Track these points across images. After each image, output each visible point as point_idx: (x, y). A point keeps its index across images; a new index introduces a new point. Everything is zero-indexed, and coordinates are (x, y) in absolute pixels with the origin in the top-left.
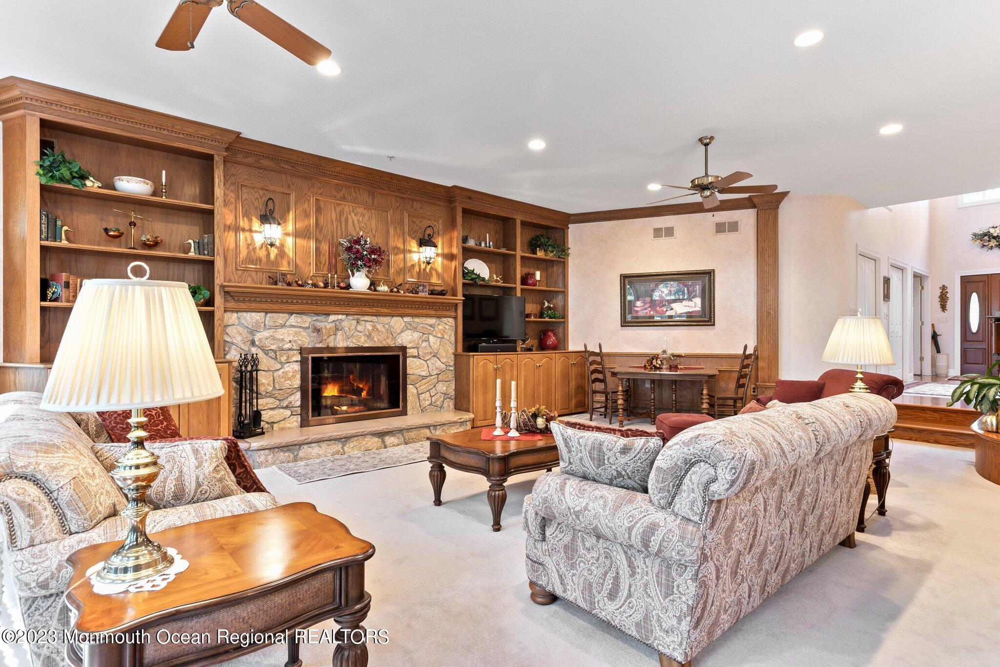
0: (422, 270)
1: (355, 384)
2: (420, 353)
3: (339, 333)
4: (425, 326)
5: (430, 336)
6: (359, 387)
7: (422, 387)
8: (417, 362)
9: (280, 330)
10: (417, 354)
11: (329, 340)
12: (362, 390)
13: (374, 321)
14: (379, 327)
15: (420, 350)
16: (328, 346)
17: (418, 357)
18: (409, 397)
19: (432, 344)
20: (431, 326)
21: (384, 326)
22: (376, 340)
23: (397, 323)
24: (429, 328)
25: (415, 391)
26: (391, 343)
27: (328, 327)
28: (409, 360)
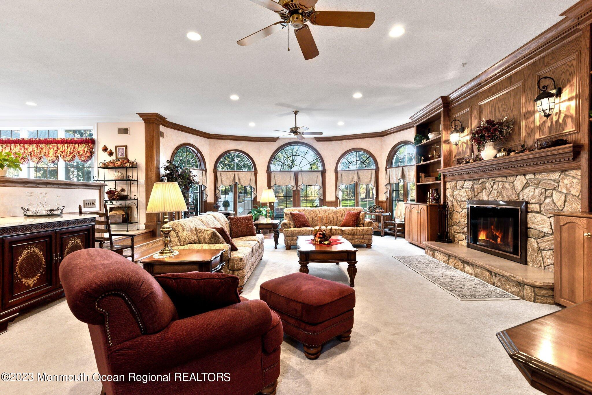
1: (494, 233)
2: (542, 209)
3: (484, 191)
4: (548, 182)
5: (554, 192)
6: (496, 235)
7: (544, 244)
8: (539, 217)
9: (462, 190)
10: (538, 210)
11: (479, 195)
12: (497, 237)
13: (504, 181)
14: (507, 185)
15: (543, 206)
16: (479, 200)
17: (539, 212)
18: (529, 249)
19: (555, 200)
20: (554, 181)
21: (509, 185)
22: (505, 196)
23: (520, 181)
24: (553, 183)
26: (514, 197)
27: (477, 187)
28: (530, 215)
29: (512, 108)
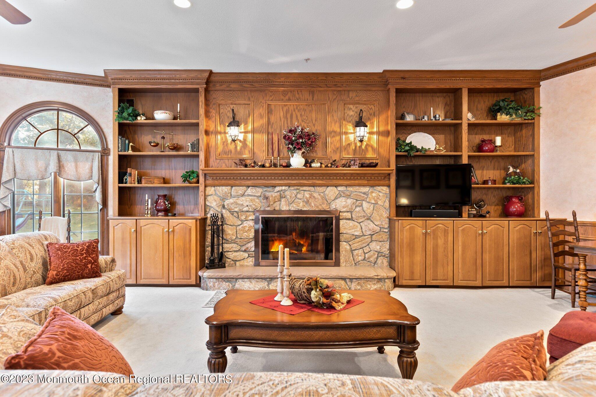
0: (358, 148)
1: (297, 241)
2: (353, 216)
3: (283, 200)
4: (359, 194)
5: (364, 202)
6: (300, 243)
7: (355, 245)
8: (351, 223)
9: (241, 198)
10: (350, 217)
11: (275, 205)
12: (302, 246)
13: (312, 190)
14: (316, 195)
15: (353, 213)
16: (274, 209)
17: (351, 219)
18: (342, 252)
19: (365, 209)
20: (364, 193)
21: (320, 195)
22: (313, 205)
23: (331, 192)
24: (363, 195)
25: (348, 247)
26: (325, 207)
27: (274, 196)
28: (342, 222)
29: (314, 123)
